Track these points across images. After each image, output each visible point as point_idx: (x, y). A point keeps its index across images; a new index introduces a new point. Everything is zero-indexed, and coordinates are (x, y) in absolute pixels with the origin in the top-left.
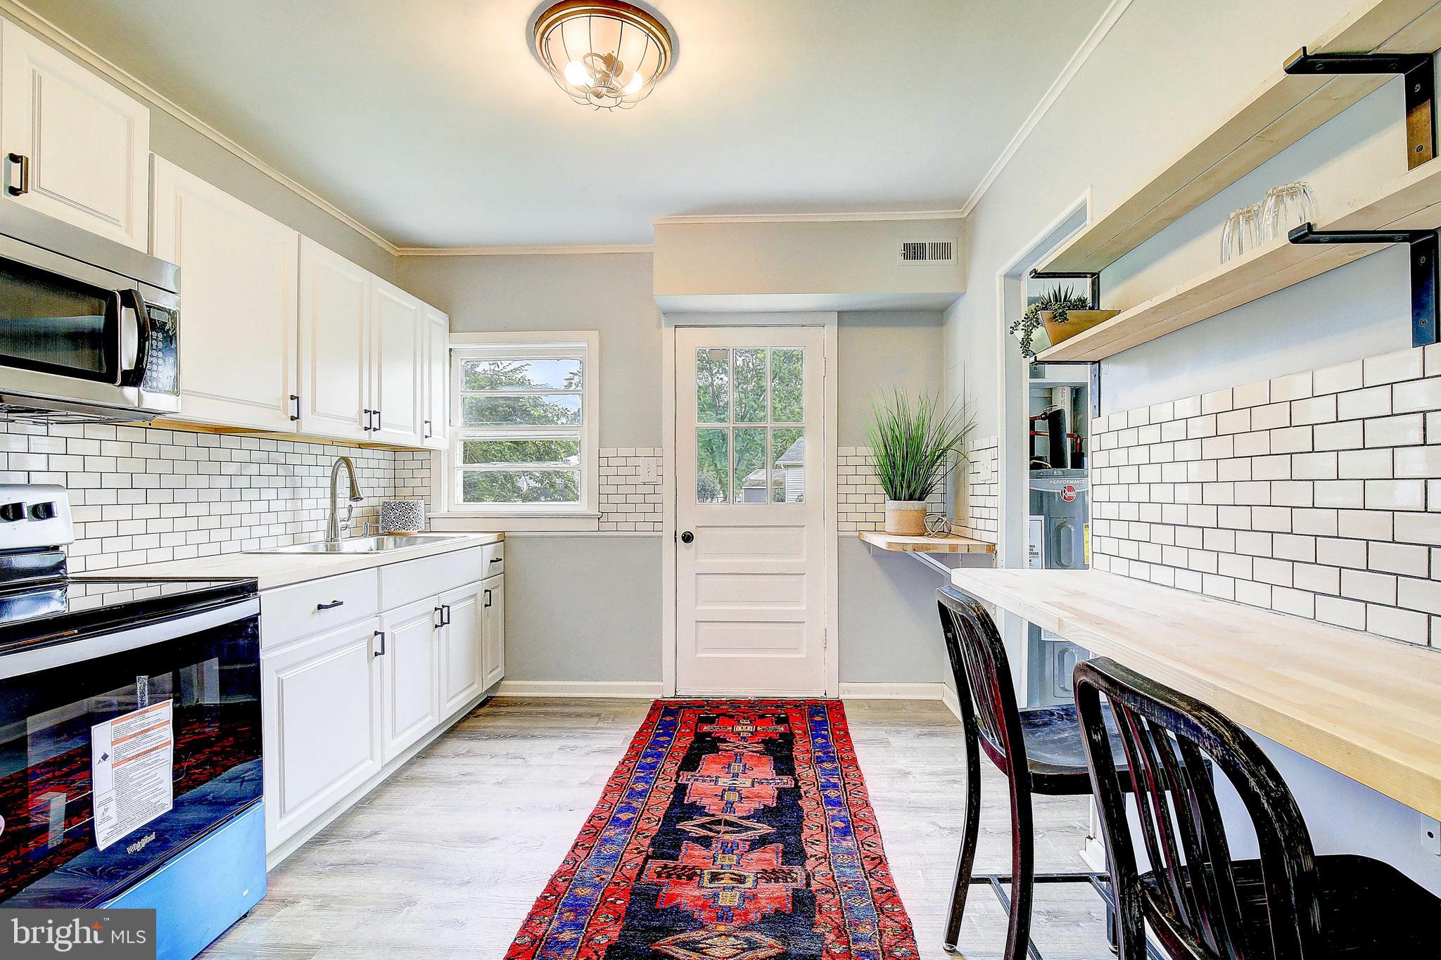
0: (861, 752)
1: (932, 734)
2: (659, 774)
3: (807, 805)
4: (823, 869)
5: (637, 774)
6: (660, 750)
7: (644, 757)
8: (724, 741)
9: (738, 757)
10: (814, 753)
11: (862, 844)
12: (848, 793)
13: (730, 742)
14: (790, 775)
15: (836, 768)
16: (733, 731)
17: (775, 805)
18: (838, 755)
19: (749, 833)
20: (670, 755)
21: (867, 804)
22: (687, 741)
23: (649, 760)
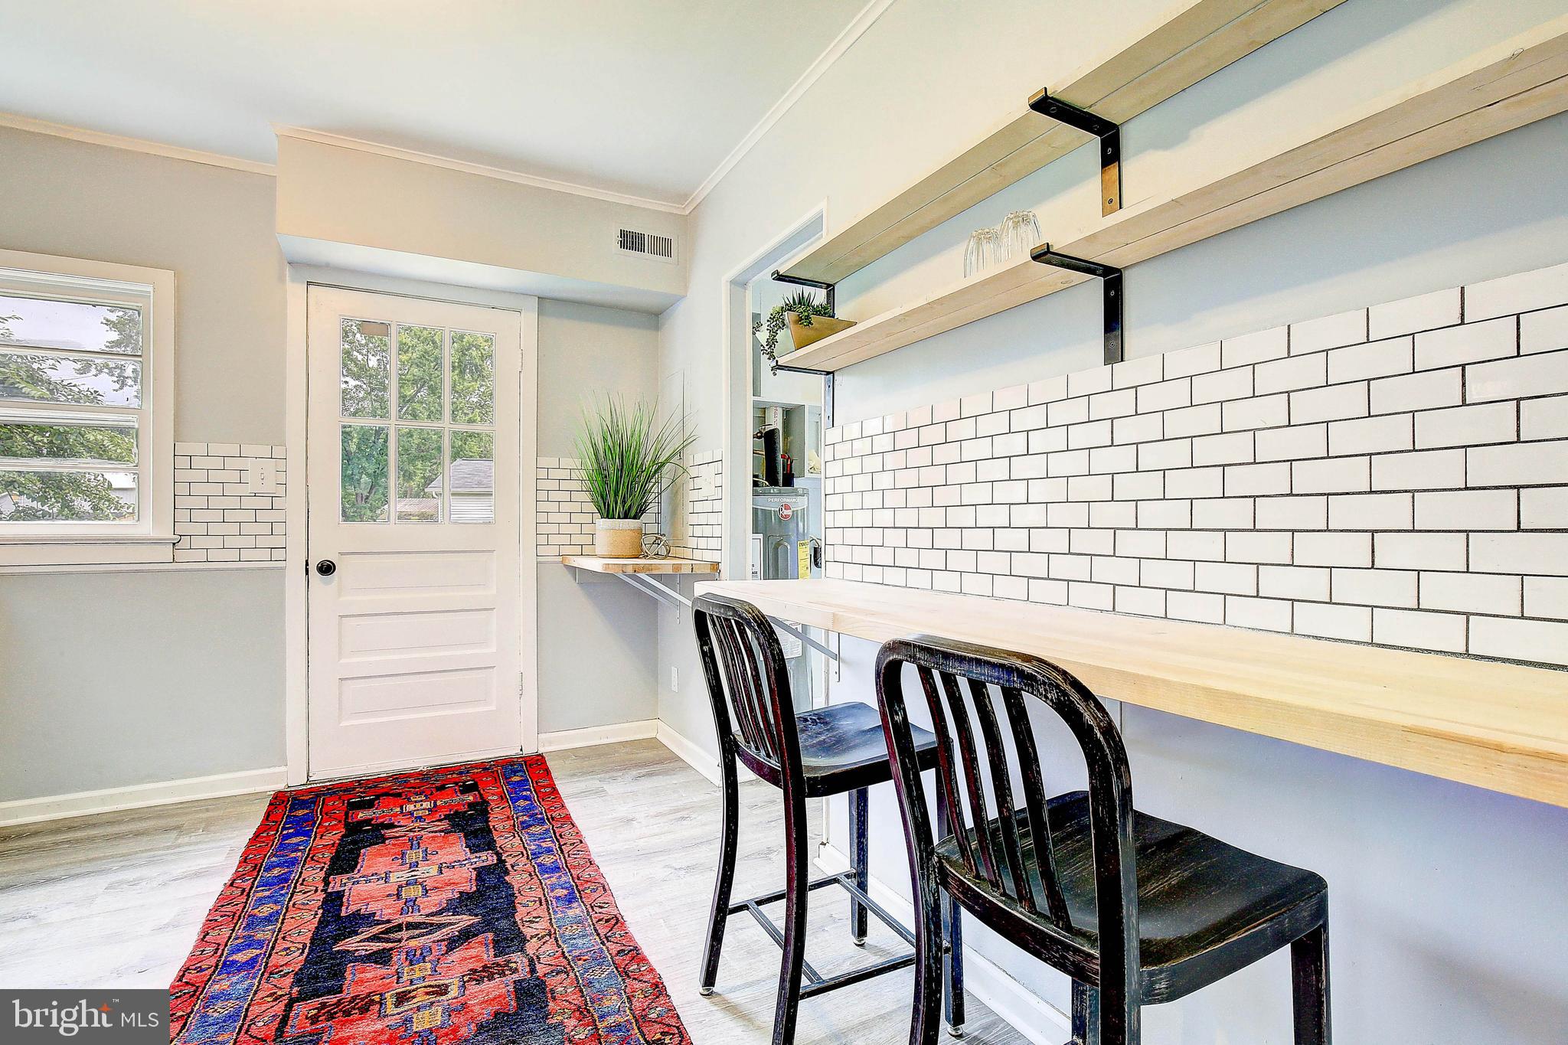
0: (573, 808)
1: (650, 775)
2: (295, 887)
3: (515, 879)
4: (549, 947)
5: (259, 895)
6: (293, 855)
7: (268, 869)
8: (392, 826)
9: (414, 843)
10: (517, 818)
11: (592, 907)
12: (566, 856)
13: (401, 826)
14: (489, 849)
15: (547, 830)
16: (402, 812)
17: (474, 889)
18: (547, 816)
19: (444, 930)
20: (311, 857)
21: (590, 862)
22: (334, 837)
23: (276, 872)
